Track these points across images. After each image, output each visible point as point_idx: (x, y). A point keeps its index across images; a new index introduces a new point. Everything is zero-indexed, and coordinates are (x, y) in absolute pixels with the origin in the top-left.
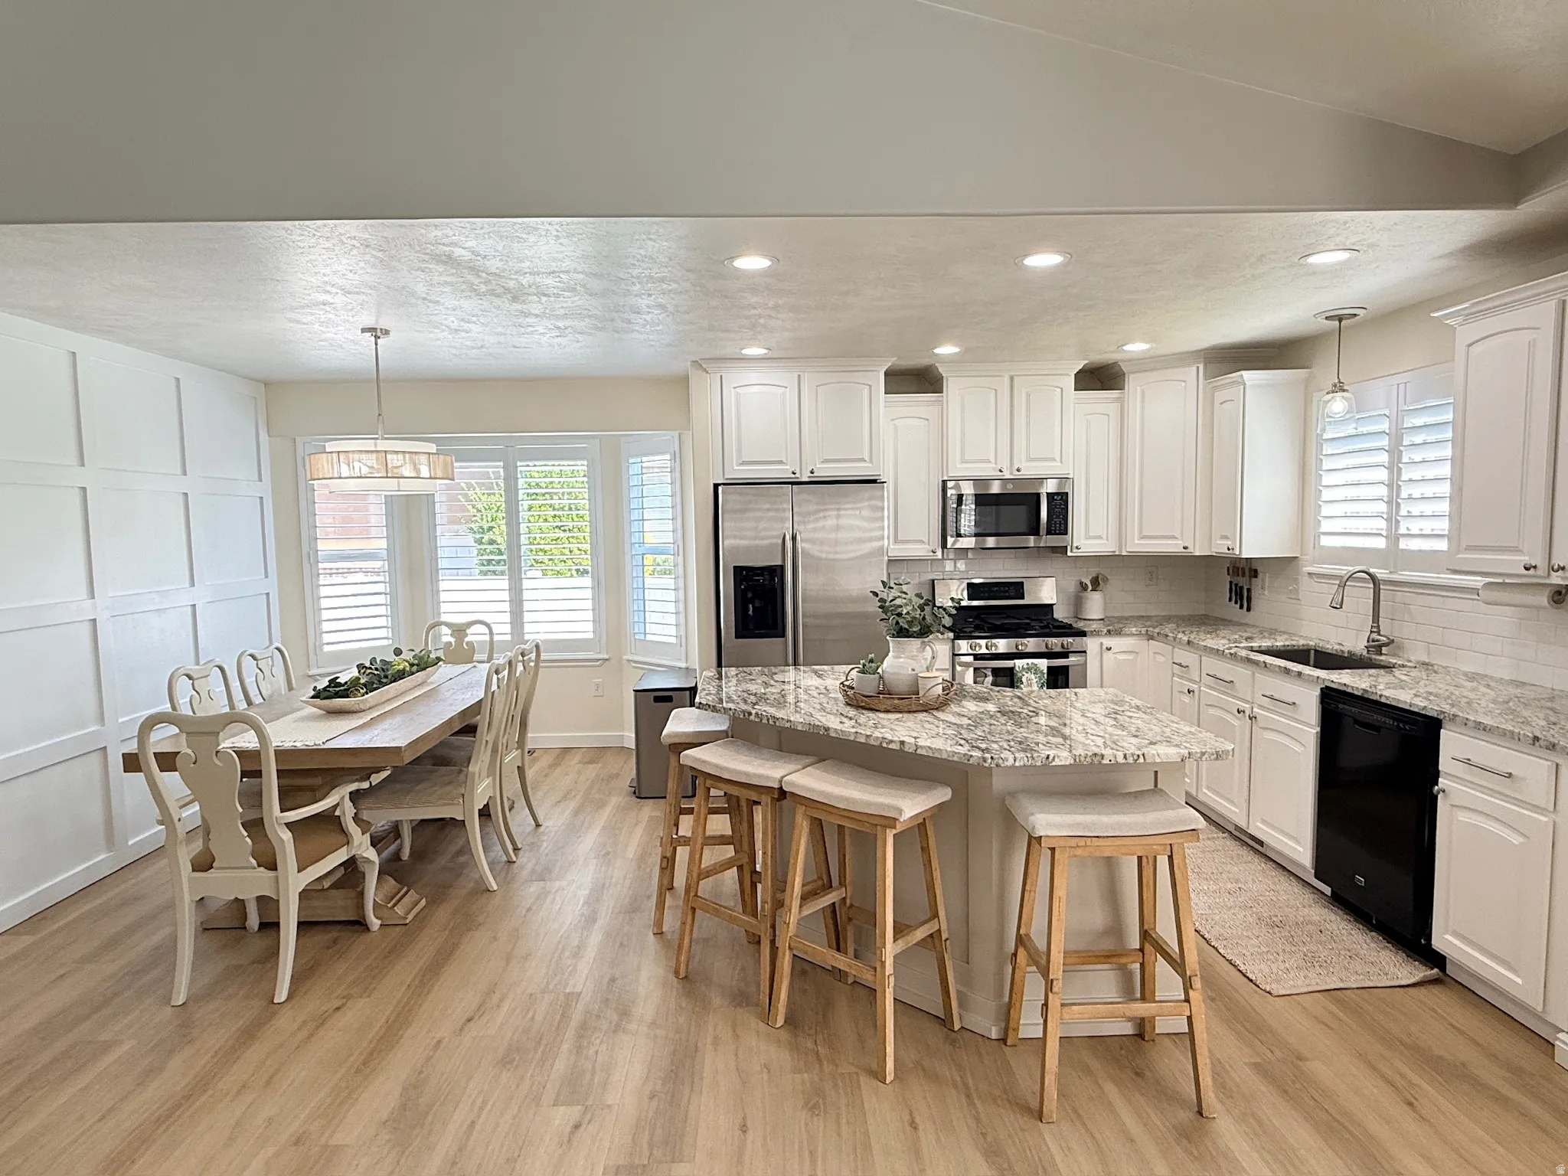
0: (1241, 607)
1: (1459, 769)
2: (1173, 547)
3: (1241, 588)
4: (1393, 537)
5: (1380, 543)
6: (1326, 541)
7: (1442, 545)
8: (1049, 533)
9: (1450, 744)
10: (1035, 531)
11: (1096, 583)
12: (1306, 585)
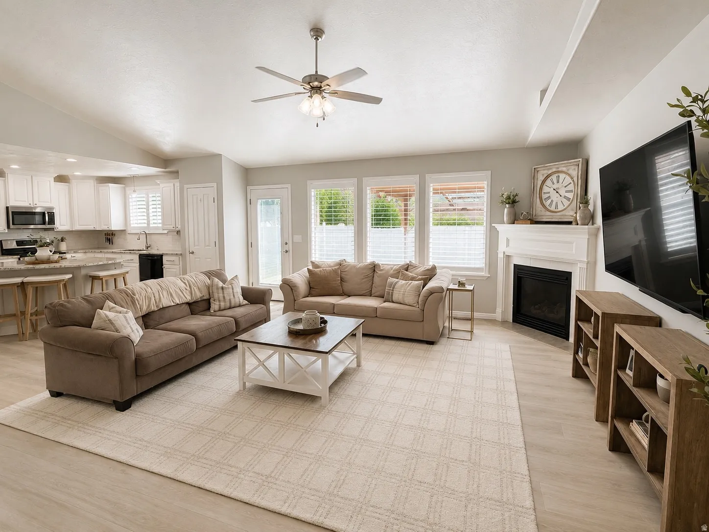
0: (110, 244)
1: (168, 263)
2: (91, 228)
3: (110, 239)
4: (148, 223)
5: (146, 225)
6: (132, 225)
7: (160, 225)
8: (48, 224)
9: (165, 259)
10: (44, 223)
11: (62, 240)
12: (128, 237)
